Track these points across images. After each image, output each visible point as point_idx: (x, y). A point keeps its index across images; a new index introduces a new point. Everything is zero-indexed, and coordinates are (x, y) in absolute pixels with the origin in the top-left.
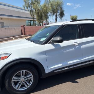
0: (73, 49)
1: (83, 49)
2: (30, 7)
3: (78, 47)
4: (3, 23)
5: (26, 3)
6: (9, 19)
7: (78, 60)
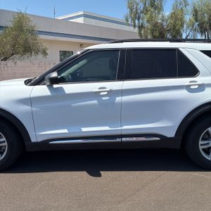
0: (95, 102)
1: (121, 104)
3: (108, 98)
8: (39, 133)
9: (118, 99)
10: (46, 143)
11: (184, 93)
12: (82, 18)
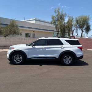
0: (42, 50)
1: (47, 50)
2: (56, 23)
3: (44, 49)
4: (35, 34)
5: (53, 19)
6: (39, 31)
7: (44, 55)
8: (29, 56)
9: (47, 49)
10: (31, 59)
11: (60, 49)
12: (34, 21)
